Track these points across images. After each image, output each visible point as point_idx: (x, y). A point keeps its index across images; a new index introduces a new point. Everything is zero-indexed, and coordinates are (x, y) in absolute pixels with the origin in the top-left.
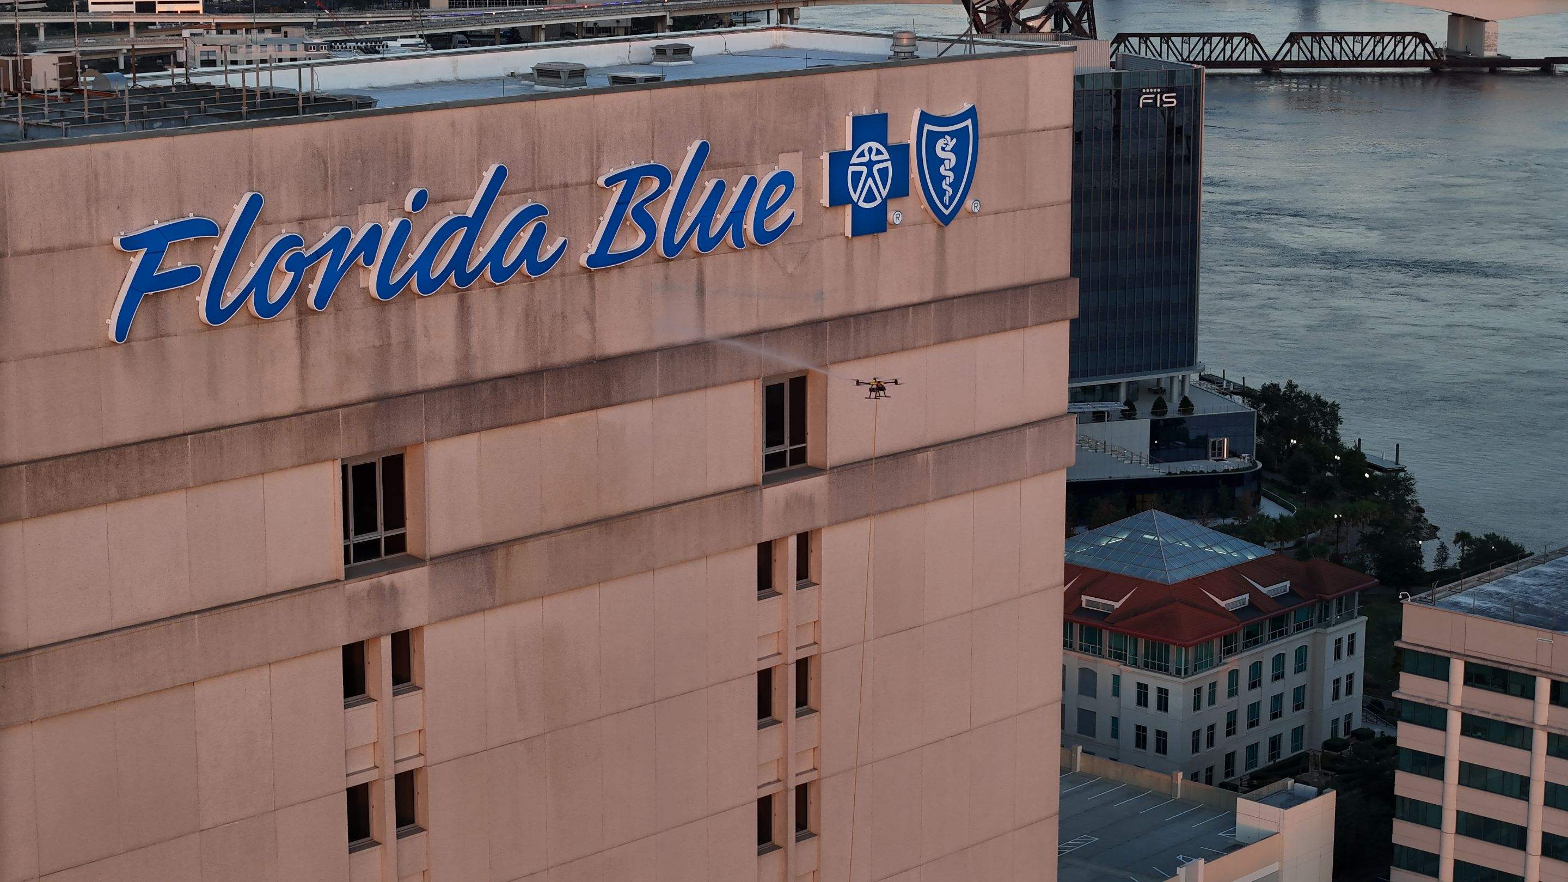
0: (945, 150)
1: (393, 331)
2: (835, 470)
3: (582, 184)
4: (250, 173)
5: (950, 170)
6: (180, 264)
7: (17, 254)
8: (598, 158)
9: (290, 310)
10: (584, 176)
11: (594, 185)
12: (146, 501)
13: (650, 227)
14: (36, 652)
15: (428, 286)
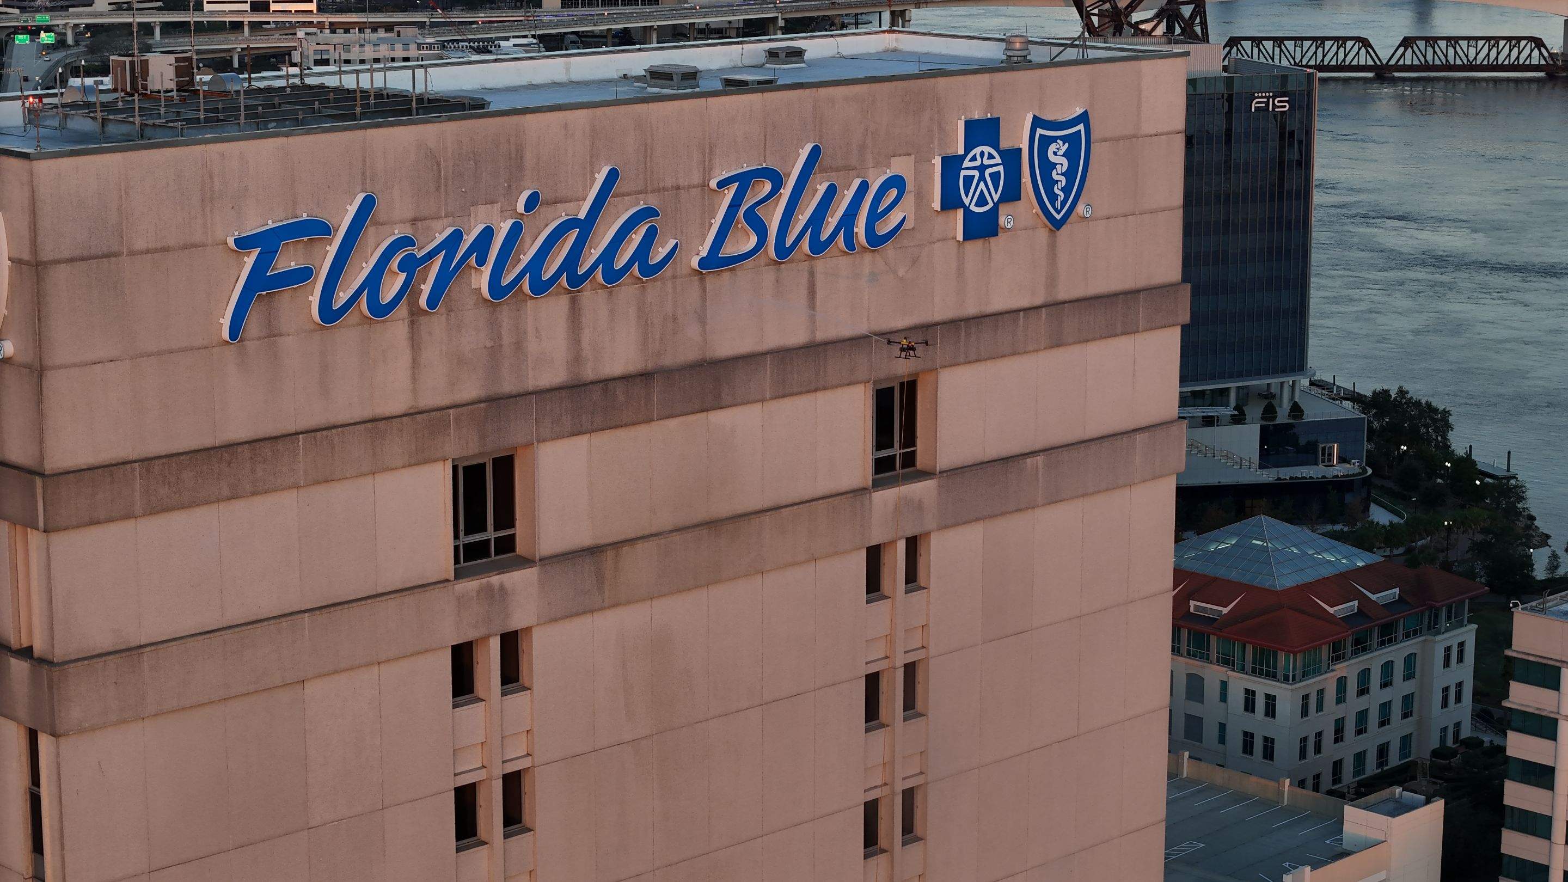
0: (1057, 154)
1: (504, 332)
2: (945, 475)
3: (694, 187)
5: (1062, 174)
6: (293, 264)
7: (132, 253)
8: (710, 161)
9: (402, 310)
10: (696, 179)
11: (706, 188)
12: (258, 499)
13: (761, 231)
14: (148, 649)
15: (540, 288)
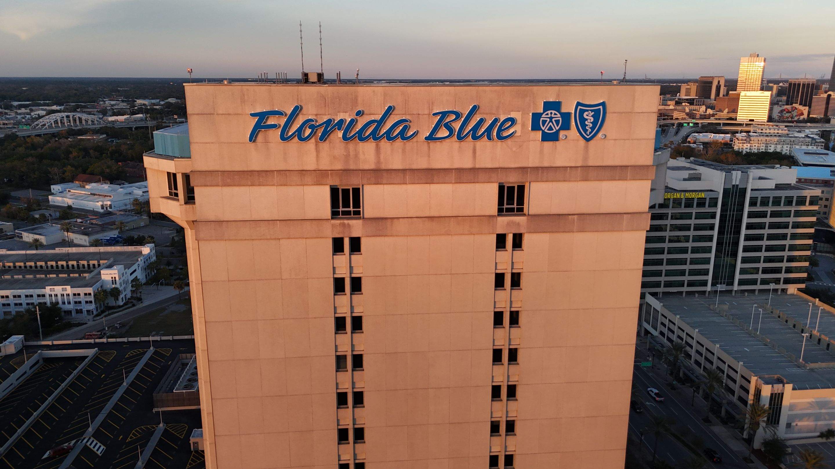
1: (351, 151)
2: (533, 216)
3: (425, 114)
4: (298, 99)
6: (273, 123)
8: (432, 107)
10: (426, 112)
13: (451, 130)
14: (225, 222)
15: (362, 139)
